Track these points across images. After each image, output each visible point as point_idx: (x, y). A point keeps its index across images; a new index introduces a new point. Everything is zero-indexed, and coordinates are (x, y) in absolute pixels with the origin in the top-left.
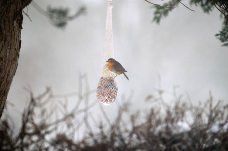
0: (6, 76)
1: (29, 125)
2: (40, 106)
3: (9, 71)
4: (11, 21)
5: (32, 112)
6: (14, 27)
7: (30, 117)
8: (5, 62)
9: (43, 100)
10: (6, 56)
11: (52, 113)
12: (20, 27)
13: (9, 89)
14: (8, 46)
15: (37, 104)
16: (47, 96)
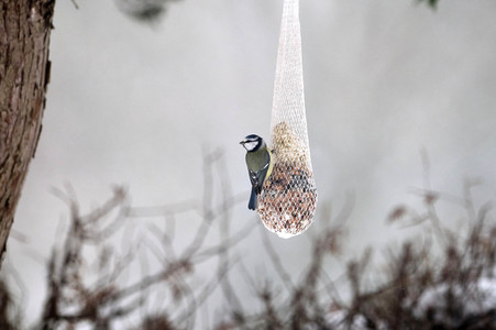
0: (11, 160)
1: (68, 292)
2: (97, 239)
3: (19, 147)
4: (23, 10)
5: (76, 256)
6: (30, 24)
7: (70, 271)
8: (7, 121)
9: (104, 224)
10: (10, 105)
11: (130, 257)
12: (48, 25)
13: (17, 196)
14: (16, 77)
15: (89, 235)
16: (116, 212)
